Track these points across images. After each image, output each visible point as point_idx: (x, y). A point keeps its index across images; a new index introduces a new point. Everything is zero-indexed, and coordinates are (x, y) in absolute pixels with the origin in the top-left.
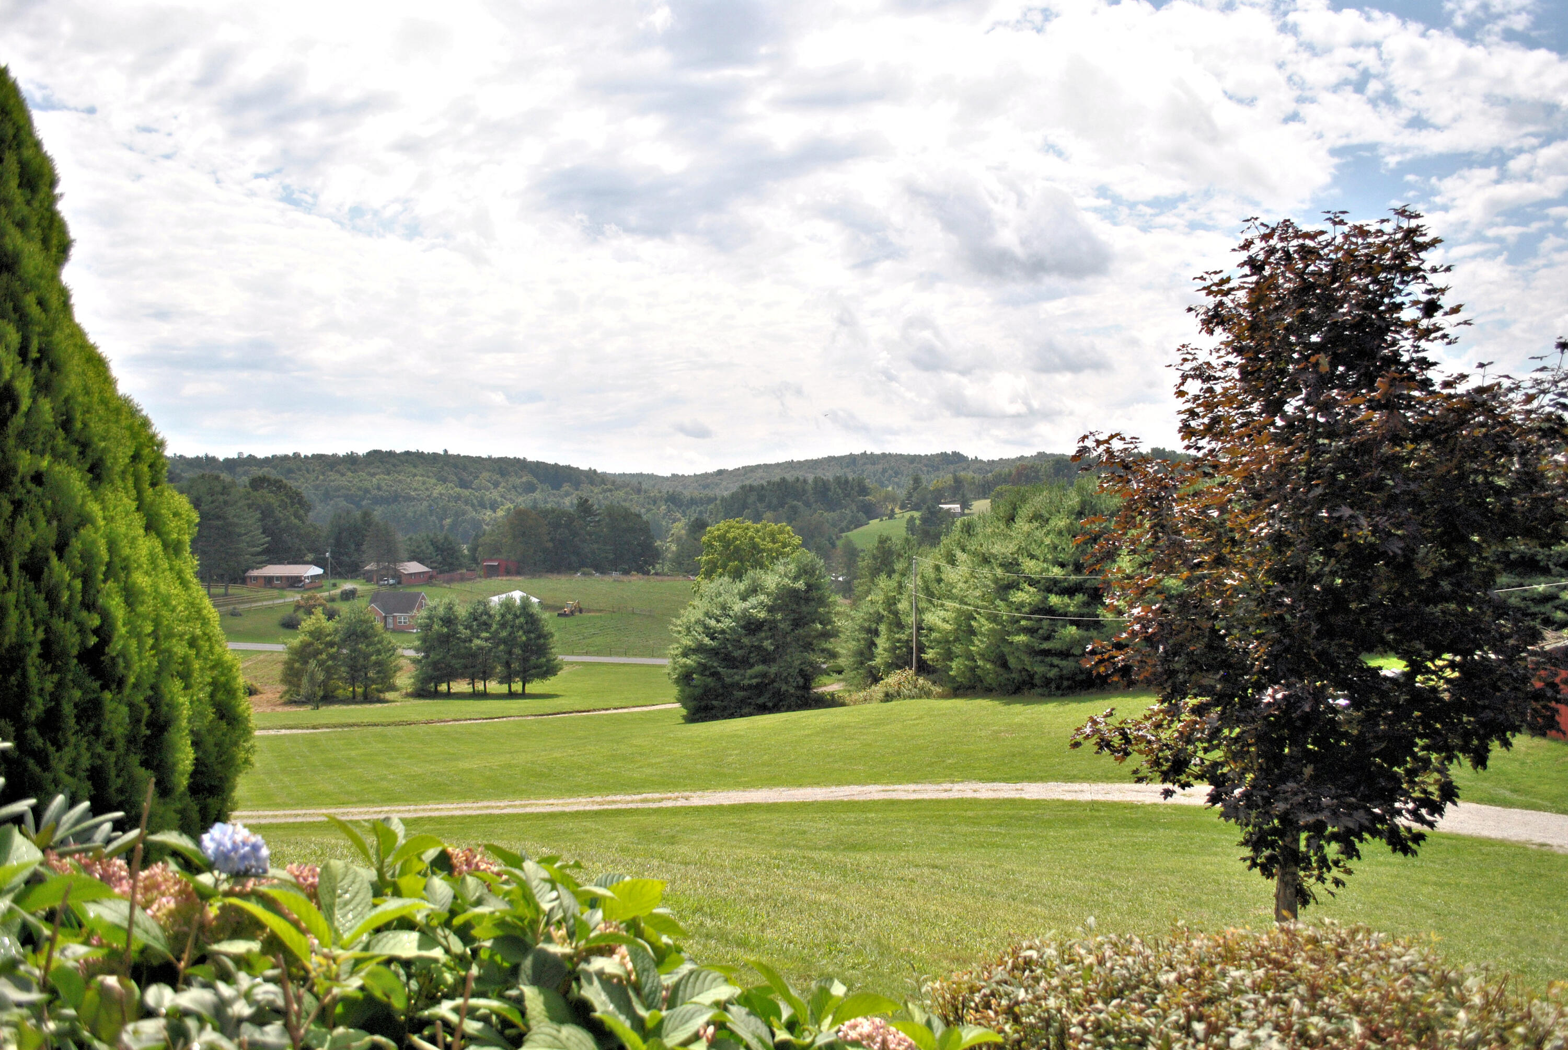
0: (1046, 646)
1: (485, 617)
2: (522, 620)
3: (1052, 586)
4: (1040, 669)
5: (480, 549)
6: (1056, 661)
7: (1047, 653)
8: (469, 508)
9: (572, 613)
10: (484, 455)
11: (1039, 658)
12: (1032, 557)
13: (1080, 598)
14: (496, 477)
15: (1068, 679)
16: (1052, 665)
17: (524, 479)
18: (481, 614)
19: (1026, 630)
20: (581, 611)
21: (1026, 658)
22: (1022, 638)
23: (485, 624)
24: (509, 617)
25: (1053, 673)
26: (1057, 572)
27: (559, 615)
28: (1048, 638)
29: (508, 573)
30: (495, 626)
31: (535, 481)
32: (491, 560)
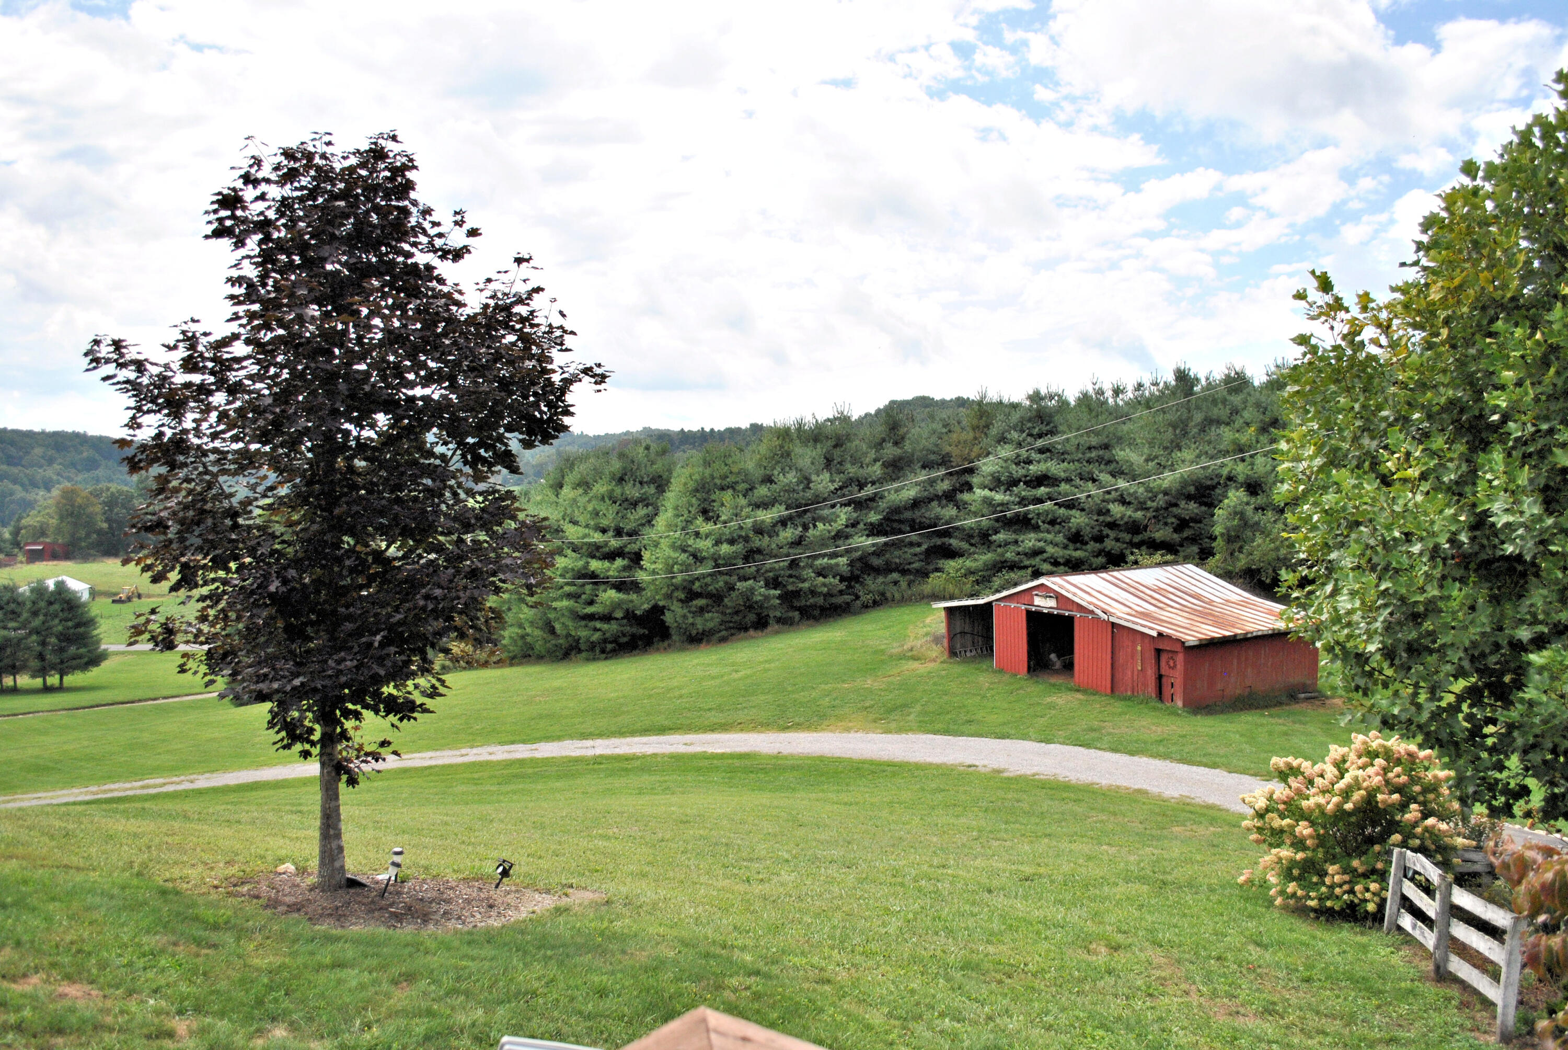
0: (590, 610)
1: (13, 606)
2: (57, 607)
3: (595, 551)
4: (583, 633)
5: (23, 531)
6: (598, 625)
7: (591, 617)
8: (18, 488)
9: (129, 599)
10: (37, 429)
11: (583, 623)
12: (575, 523)
13: (619, 562)
14: (51, 452)
15: (610, 642)
16: (596, 630)
17: (85, 454)
18: (8, 603)
19: (569, 596)
20: (139, 596)
21: (570, 624)
22: (565, 603)
23: (13, 612)
24: (42, 604)
25: (596, 636)
26: (597, 537)
27: (114, 601)
28: (591, 603)
29: (55, 556)
30: (25, 615)
31: (97, 457)
32: (34, 544)
